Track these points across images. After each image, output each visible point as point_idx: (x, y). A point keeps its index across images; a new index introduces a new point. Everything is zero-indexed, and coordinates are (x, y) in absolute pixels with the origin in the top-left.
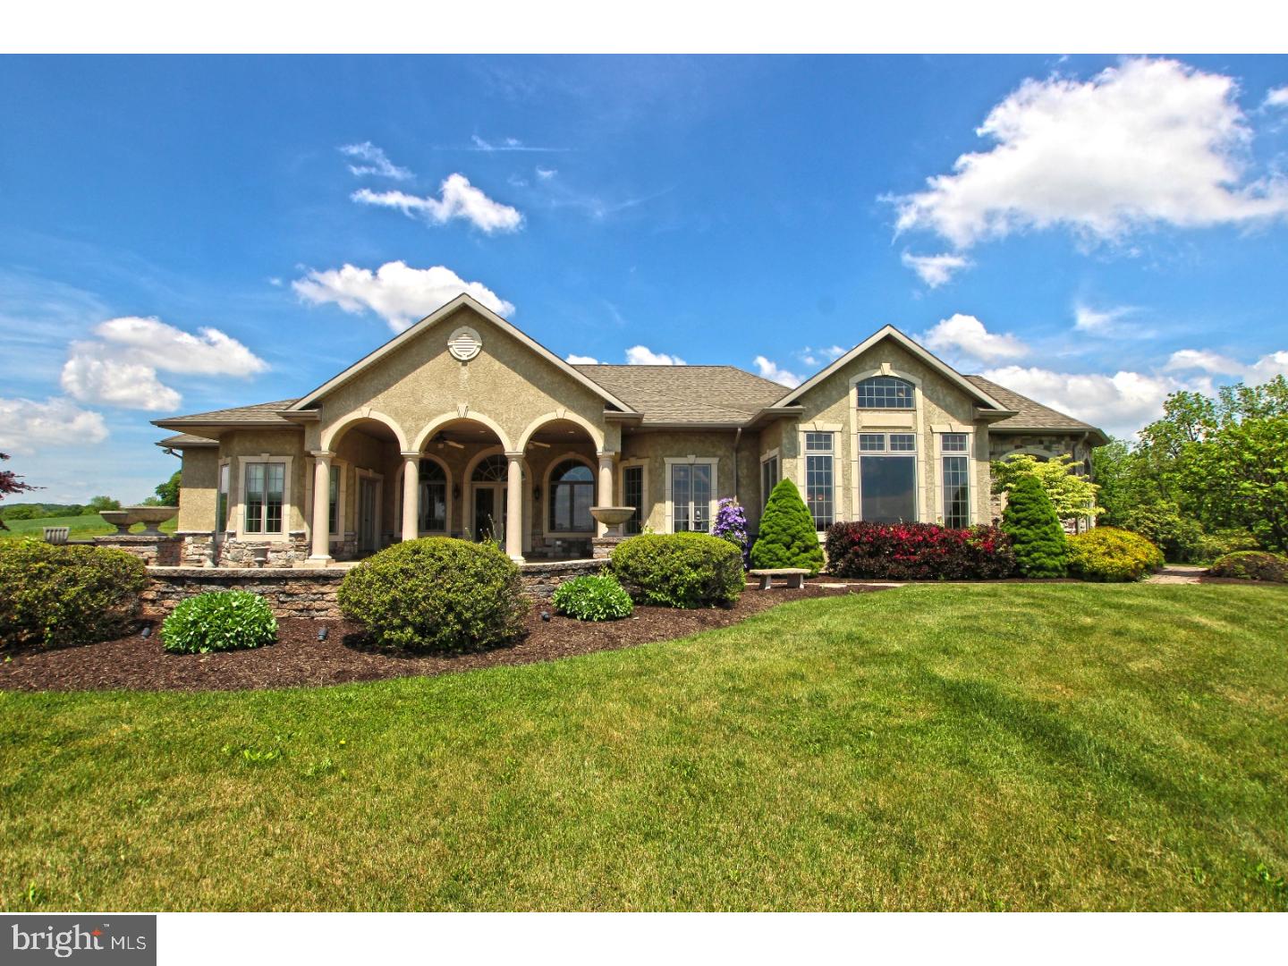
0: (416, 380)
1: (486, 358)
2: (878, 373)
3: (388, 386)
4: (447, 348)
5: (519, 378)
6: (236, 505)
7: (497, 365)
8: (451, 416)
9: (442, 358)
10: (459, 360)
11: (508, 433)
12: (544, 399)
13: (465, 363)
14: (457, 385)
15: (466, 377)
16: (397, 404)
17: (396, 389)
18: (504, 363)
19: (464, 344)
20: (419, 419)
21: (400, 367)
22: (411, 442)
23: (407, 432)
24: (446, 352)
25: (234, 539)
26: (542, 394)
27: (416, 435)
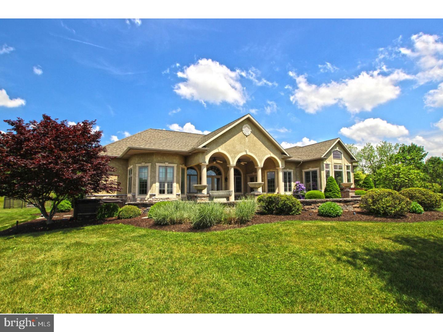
0: (234, 140)
1: (252, 135)
2: (336, 150)
3: (225, 142)
4: (242, 131)
5: (261, 143)
6: (155, 183)
7: (255, 138)
8: (244, 153)
9: (241, 134)
10: (245, 135)
11: (259, 160)
12: (267, 151)
13: (247, 136)
14: (245, 143)
15: (247, 141)
16: (228, 148)
17: (228, 143)
18: (257, 138)
19: (247, 130)
20: (235, 154)
21: (229, 135)
22: (233, 161)
23: (232, 158)
24: (242, 132)
25: (155, 197)
26: (267, 149)
27: (235, 159)
